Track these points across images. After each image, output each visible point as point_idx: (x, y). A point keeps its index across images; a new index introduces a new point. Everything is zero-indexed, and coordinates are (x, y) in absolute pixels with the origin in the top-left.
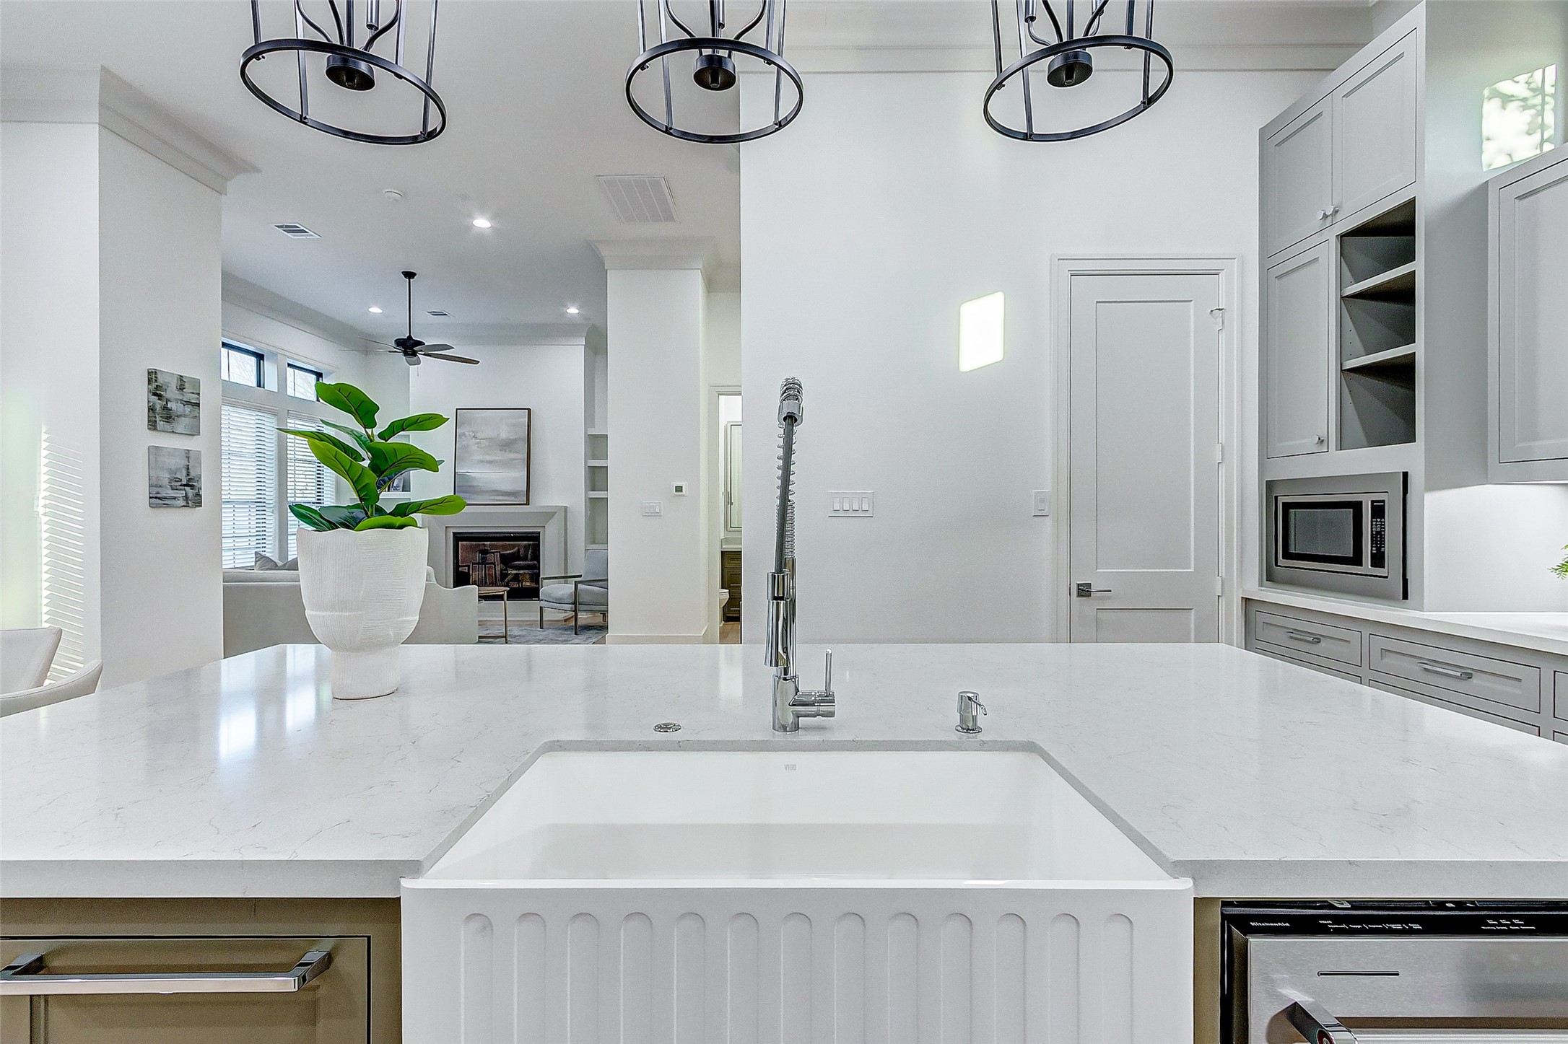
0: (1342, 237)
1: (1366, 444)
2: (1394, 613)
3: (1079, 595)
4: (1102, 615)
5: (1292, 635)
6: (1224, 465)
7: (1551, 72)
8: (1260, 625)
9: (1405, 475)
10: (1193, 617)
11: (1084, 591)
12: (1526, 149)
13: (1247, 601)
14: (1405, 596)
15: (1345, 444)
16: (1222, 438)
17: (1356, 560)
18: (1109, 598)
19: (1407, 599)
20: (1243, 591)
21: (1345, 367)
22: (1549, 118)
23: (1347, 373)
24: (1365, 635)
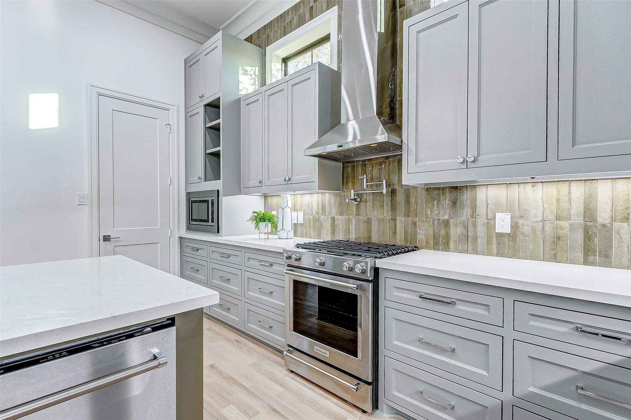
0: (205, 106)
1: (214, 180)
2: (214, 238)
3: (104, 240)
4: (116, 248)
5: (192, 249)
6: (171, 185)
7: (257, 68)
8: (184, 246)
9: (218, 191)
10: (159, 246)
11: (107, 239)
12: (251, 89)
13: (181, 238)
14: (218, 232)
15: (206, 180)
16: (171, 175)
17: (207, 221)
18: (120, 241)
19: (219, 233)
20: (179, 234)
21: (206, 153)
22: (257, 83)
23: (206, 154)
24: (208, 246)
